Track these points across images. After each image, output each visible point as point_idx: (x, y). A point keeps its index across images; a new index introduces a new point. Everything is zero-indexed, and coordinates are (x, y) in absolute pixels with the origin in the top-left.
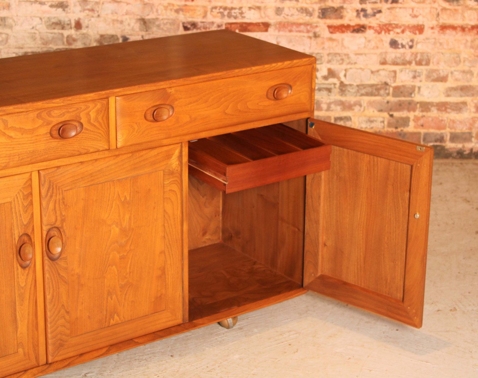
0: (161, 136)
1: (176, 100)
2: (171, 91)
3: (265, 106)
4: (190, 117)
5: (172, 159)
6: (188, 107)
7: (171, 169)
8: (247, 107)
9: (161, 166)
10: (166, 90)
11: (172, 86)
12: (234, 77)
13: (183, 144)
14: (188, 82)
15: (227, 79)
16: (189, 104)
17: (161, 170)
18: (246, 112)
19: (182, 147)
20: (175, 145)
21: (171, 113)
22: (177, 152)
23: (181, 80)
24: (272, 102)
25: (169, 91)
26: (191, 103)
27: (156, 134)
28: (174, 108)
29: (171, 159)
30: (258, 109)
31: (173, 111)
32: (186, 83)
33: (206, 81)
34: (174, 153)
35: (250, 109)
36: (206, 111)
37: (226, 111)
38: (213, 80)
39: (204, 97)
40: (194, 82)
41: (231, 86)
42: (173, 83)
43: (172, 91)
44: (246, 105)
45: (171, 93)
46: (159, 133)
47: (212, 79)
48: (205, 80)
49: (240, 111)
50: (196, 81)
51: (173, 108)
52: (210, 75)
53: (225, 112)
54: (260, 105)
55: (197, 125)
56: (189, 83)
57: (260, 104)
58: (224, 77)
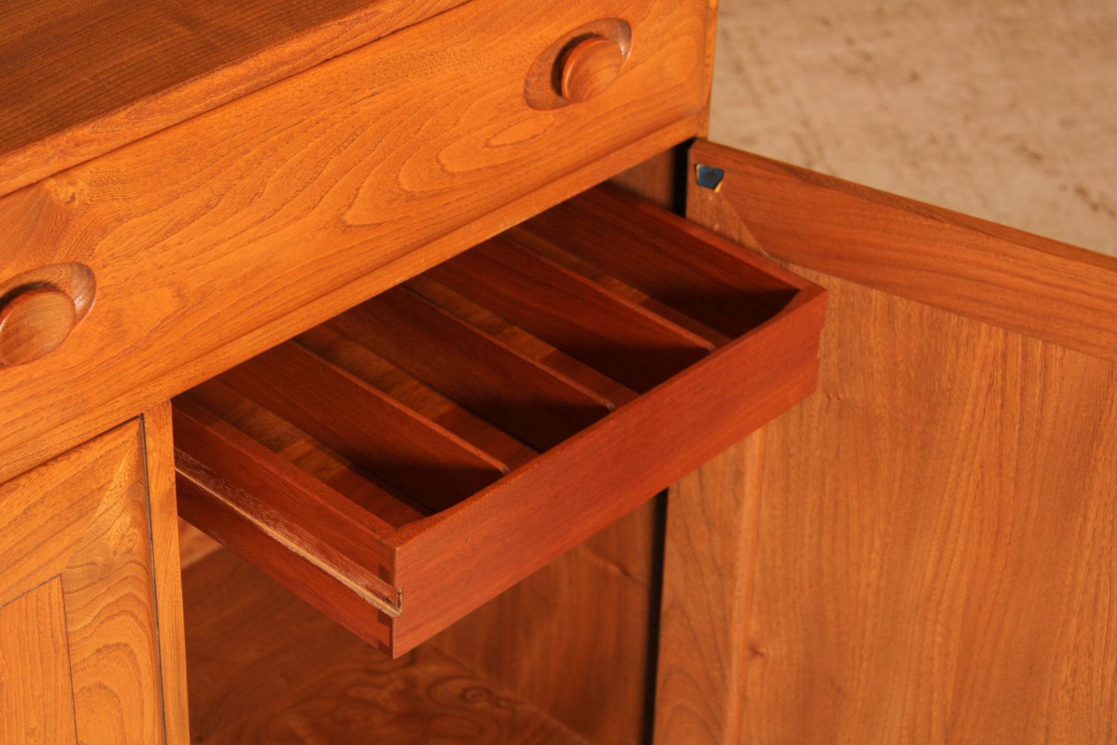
0: (36, 423)
1: (105, 231)
2: (71, 190)
3: (520, 142)
4: (179, 293)
5: (102, 508)
6: (165, 249)
7: (100, 559)
8: (442, 169)
9: (50, 561)
10: (48, 194)
11: (73, 161)
12: (379, 39)
13: (149, 420)
14: (160, 121)
15: (349, 59)
16: (167, 235)
17: (51, 579)
18: (437, 195)
19: (142, 436)
20: (107, 438)
21: (79, 303)
22: (122, 471)
23: (121, 115)
24: (549, 118)
25: (61, 191)
26: (177, 226)
27: (13, 422)
28: (96, 273)
29: (97, 514)
30: (489, 167)
31: (92, 288)
32: (144, 128)
33: (249, 93)
34: (110, 481)
35: (453, 175)
36: (255, 240)
37: (348, 218)
38: (279, 80)
39: (241, 178)
40: (189, 112)
41: (368, 92)
42: (77, 145)
43: (80, 185)
44: (438, 161)
45: (76, 203)
46: (26, 416)
47: (274, 74)
48: (242, 88)
49: (411, 197)
50: (197, 108)
51: (89, 273)
52: (264, 59)
53: (344, 222)
54: (498, 146)
55: (214, 318)
56: (161, 126)
57: (494, 142)
58: (330, 55)
